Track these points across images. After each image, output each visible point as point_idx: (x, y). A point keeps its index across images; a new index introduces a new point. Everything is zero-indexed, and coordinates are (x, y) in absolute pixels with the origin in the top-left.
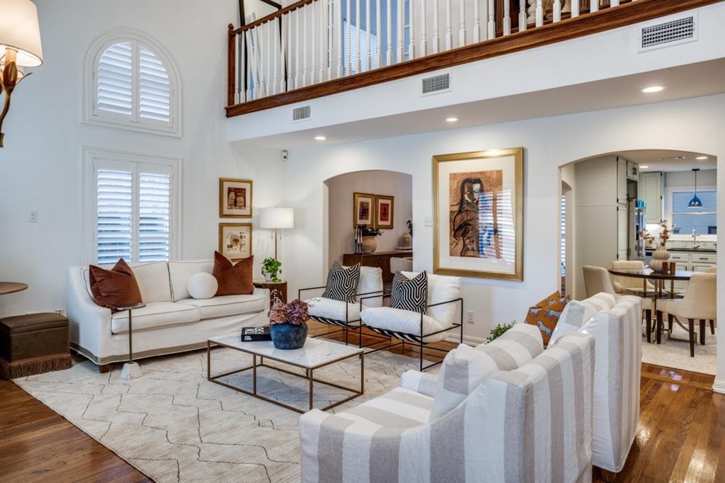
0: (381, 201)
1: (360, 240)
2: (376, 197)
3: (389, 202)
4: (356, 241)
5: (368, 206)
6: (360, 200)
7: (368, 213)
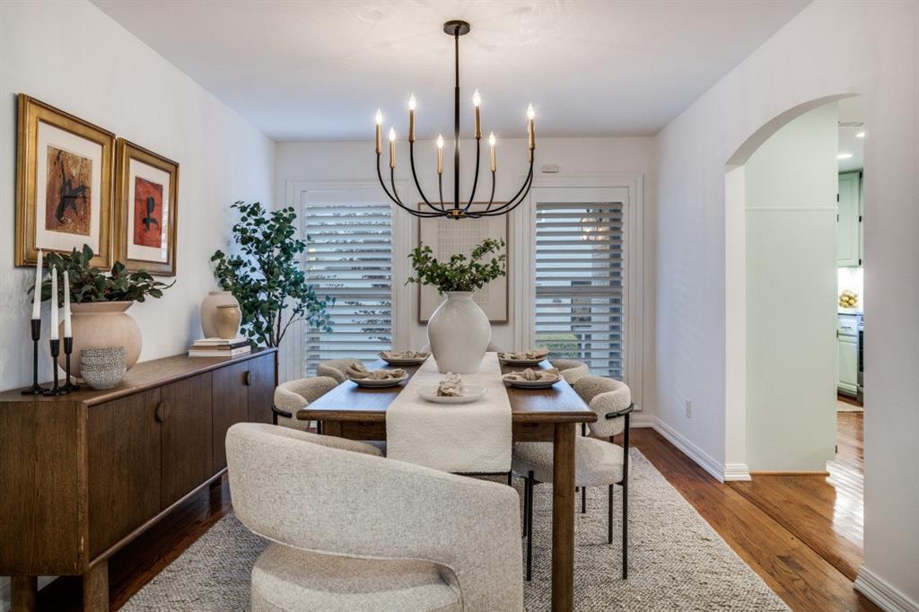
0: (137, 170)
1: (60, 322)
2: (120, 151)
3: (161, 178)
4: (36, 326)
5: (86, 176)
6: (49, 138)
7: (86, 200)
